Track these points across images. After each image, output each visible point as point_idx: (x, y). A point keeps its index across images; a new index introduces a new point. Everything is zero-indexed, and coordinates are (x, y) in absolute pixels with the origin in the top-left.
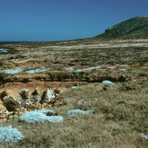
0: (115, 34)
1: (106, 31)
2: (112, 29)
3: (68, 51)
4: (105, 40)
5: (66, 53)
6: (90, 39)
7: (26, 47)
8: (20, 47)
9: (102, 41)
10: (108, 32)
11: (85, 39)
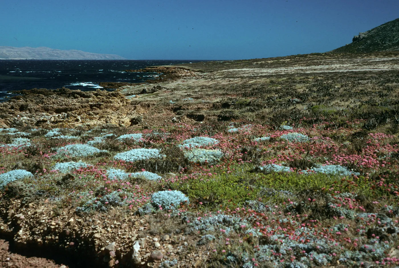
0: (370, 45)
1: (355, 39)
2: (366, 36)
3: (255, 79)
4: (349, 56)
5: (252, 82)
6: (319, 55)
7: (195, 70)
8: (186, 69)
9: (341, 58)
10: (358, 41)
11: (310, 54)
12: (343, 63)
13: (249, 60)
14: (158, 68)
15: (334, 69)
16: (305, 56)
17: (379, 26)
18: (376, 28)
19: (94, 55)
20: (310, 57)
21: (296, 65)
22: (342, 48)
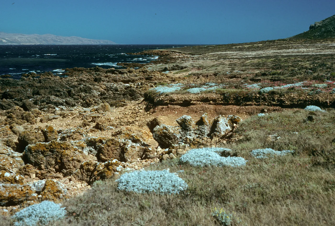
0: (325, 32)
1: (311, 27)
2: (321, 25)
3: (250, 60)
4: (310, 42)
5: (247, 62)
6: (284, 41)
7: (186, 53)
8: (177, 53)
9: (304, 44)
10: (314, 29)
11: (277, 40)
12: (307, 47)
13: (228, 45)
14: (154, 51)
15: (303, 53)
16: (274, 41)
17: (332, 17)
18: (329, 18)
19: (90, 41)
20: (277, 43)
21: (269, 49)
22: (301, 34)
